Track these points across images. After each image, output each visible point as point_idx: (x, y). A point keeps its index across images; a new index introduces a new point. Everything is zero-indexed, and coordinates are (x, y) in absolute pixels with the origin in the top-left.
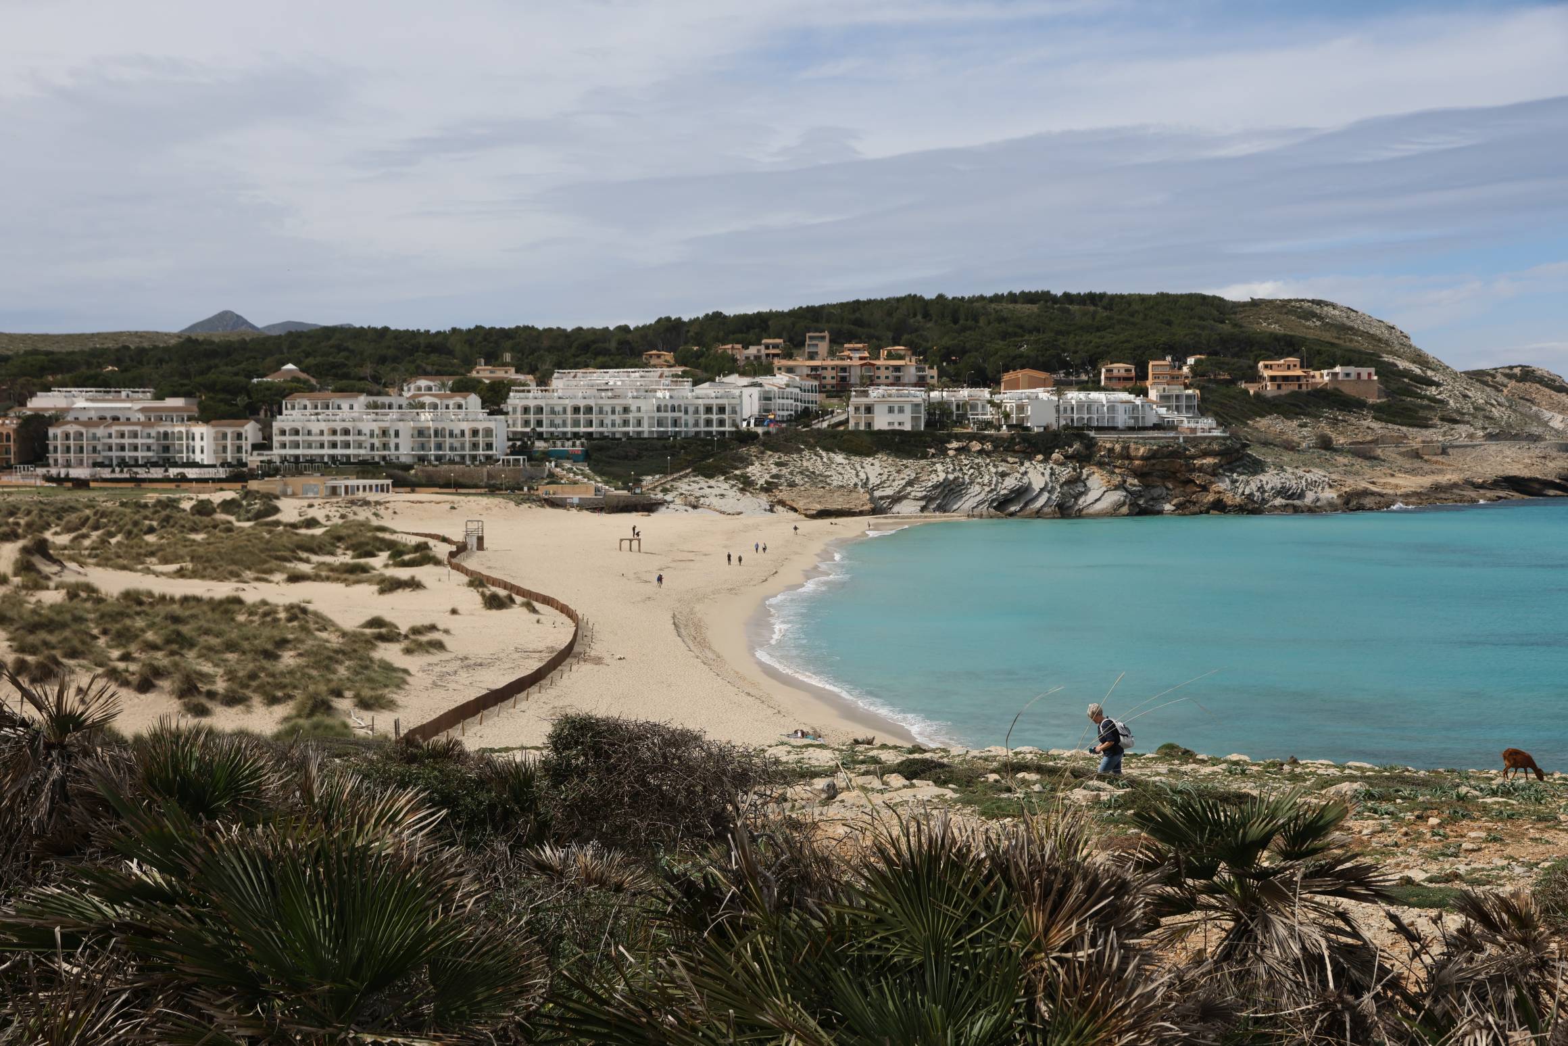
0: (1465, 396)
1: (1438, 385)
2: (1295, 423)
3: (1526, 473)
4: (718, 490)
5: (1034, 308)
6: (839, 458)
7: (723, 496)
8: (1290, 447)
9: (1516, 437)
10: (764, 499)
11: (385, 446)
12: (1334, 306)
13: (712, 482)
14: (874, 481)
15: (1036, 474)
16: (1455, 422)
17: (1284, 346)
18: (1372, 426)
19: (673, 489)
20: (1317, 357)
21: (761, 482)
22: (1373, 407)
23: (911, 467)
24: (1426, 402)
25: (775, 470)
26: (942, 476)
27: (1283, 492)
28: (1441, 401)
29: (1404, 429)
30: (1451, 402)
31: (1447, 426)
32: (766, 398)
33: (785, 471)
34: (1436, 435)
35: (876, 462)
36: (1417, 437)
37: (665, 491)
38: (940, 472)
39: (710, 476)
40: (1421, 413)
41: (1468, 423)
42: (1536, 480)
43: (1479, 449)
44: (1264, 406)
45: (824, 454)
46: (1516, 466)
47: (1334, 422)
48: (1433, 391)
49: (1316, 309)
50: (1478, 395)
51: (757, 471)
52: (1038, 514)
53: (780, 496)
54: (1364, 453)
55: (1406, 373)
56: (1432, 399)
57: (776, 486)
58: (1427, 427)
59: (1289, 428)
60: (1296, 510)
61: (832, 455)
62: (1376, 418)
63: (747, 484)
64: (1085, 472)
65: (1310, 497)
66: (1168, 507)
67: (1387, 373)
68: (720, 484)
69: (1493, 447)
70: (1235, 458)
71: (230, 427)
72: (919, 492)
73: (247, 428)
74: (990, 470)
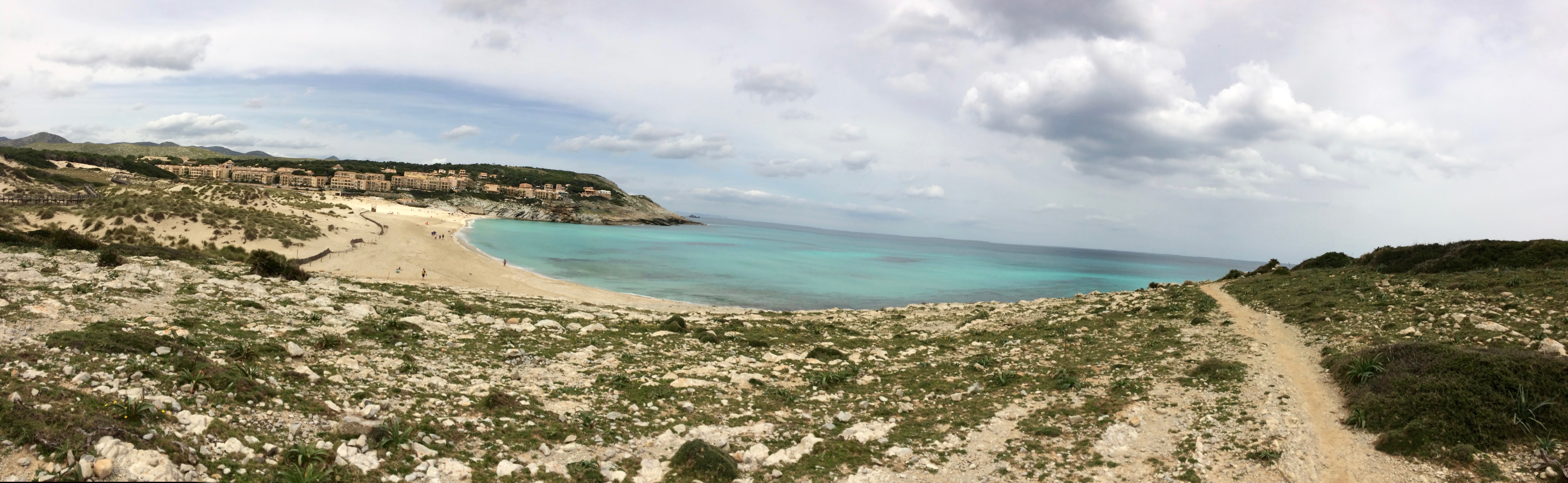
0: (632, 199)
1: (626, 196)
2: (592, 202)
3: (643, 218)
4: (444, 205)
6: (476, 199)
8: (590, 208)
9: (643, 210)
10: (455, 209)
12: (602, 176)
13: (442, 202)
14: (485, 206)
15: (526, 209)
16: (630, 205)
17: (590, 184)
18: (609, 205)
20: (597, 188)
21: (456, 203)
22: (610, 200)
23: (495, 203)
24: (623, 200)
25: (459, 201)
27: (588, 219)
28: (627, 200)
29: (617, 206)
30: (629, 200)
31: (626, 206)
32: (459, 182)
33: (462, 201)
35: (486, 201)
36: (620, 208)
38: (502, 206)
39: (442, 200)
40: (622, 202)
41: (632, 206)
42: (647, 220)
43: (633, 212)
44: (585, 198)
45: (472, 198)
47: (601, 203)
48: (624, 198)
49: (598, 176)
50: (635, 201)
51: (455, 201)
52: (526, 220)
53: (460, 207)
54: (608, 211)
55: (618, 193)
57: (459, 205)
58: (623, 206)
59: (591, 204)
60: (591, 224)
61: (474, 198)
62: (611, 203)
63: (452, 204)
64: (539, 209)
65: (594, 220)
66: (559, 220)
67: (614, 193)
68: (444, 203)
69: (636, 212)
70: (577, 209)
71: (321, 178)
72: (496, 210)
73: (325, 178)
74: (515, 207)
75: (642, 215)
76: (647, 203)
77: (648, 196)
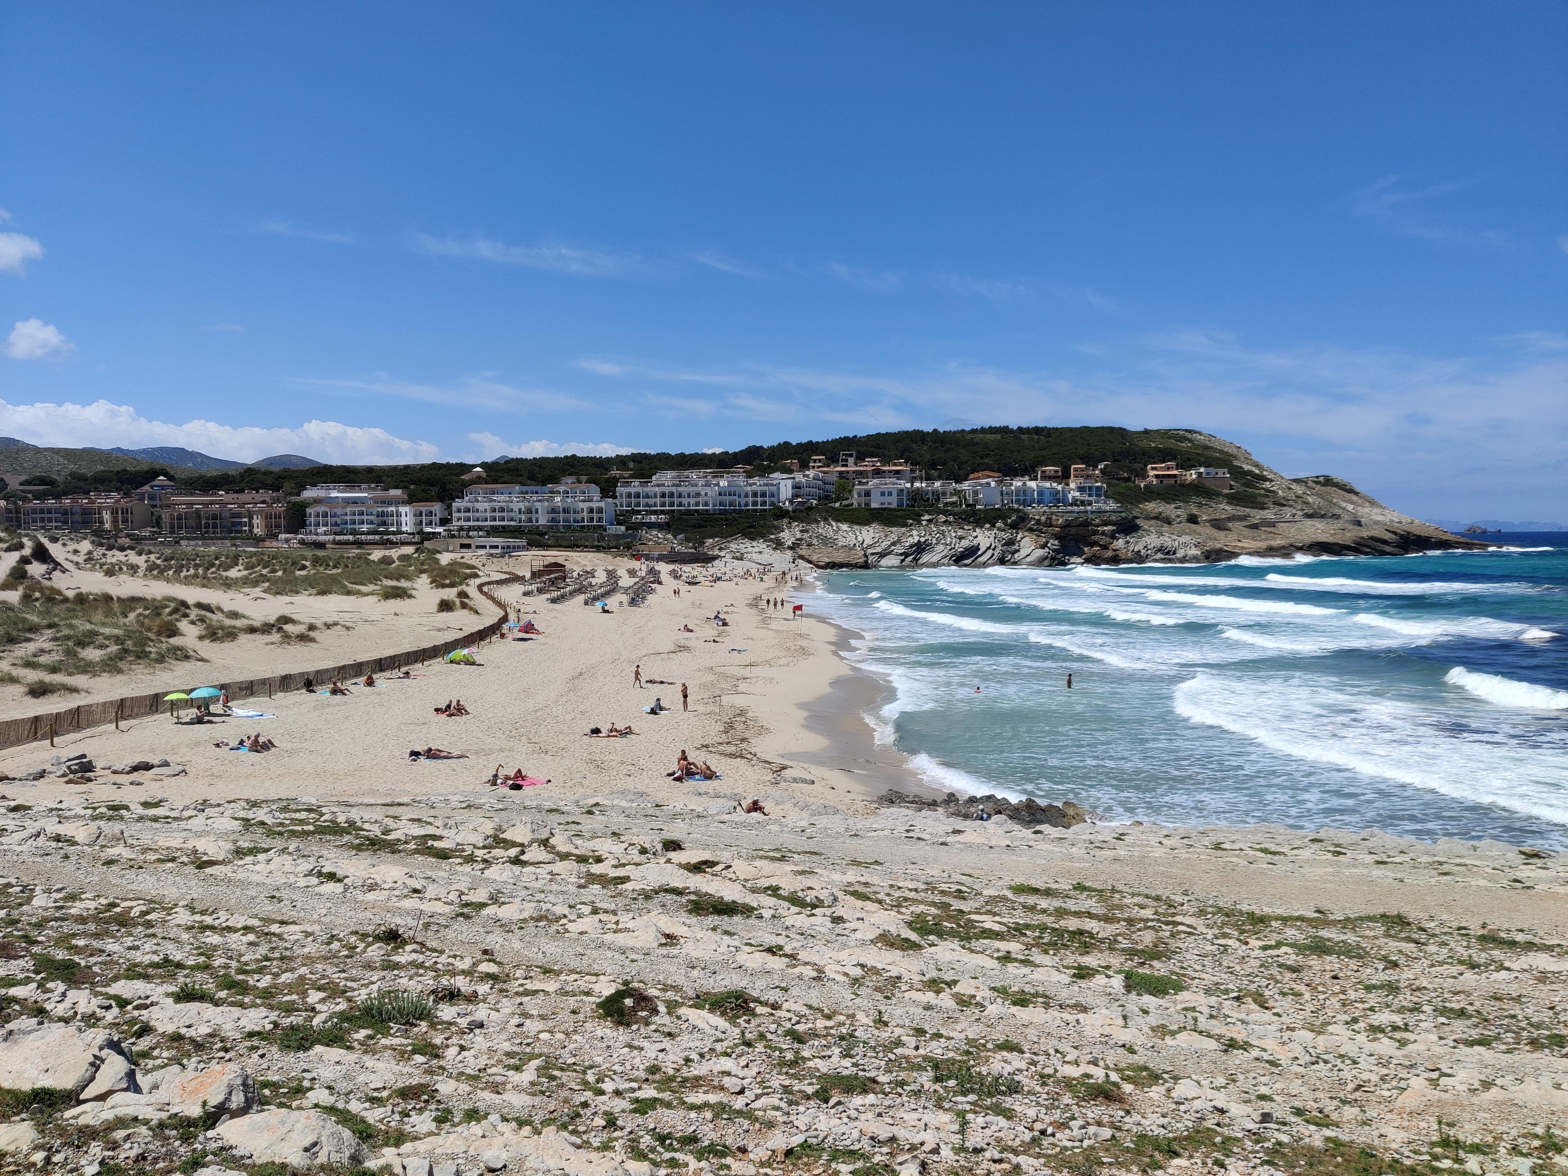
0: (1290, 489)
1: (1271, 481)
2: (1173, 506)
3: (1331, 540)
4: (758, 548)
5: (998, 437)
6: (845, 527)
7: (760, 552)
8: (1168, 521)
9: (1323, 516)
10: (789, 554)
11: (530, 520)
12: (1200, 434)
13: (754, 544)
14: (868, 542)
15: (984, 538)
16: (1284, 505)
17: (1165, 455)
18: (1225, 509)
19: (727, 548)
20: (1186, 463)
21: (789, 543)
22: (1226, 496)
23: (896, 532)
24: (1262, 492)
25: (799, 536)
26: (916, 539)
27: (1161, 550)
28: (1273, 492)
29: (1248, 510)
30: (1280, 492)
31: (1277, 508)
32: (797, 487)
33: (806, 535)
34: (1268, 514)
35: (871, 530)
36: (1257, 515)
37: (721, 549)
38: (915, 536)
39: (753, 539)
40: (1260, 499)
41: (1291, 506)
42: (1338, 544)
43: (1299, 525)
44: (1151, 494)
45: (834, 524)
46: (1325, 535)
47: (1200, 505)
48: (1267, 485)
49: (1188, 435)
50: (1299, 489)
51: (787, 536)
52: (985, 564)
53: (801, 552)
54: (1220, 525)
55: (1250, 473)
56: (1267, 490)
57: (799, 545)
58: (1263, 509)
59: (1169, 509)
60: (1169, 564)
61: (840, 525)
62: (1229, 503)
63: (778, 545)
64: (1020, 536)
65: (1180, 554)
66: (1076, 558)
67: (1238, 473)
68: (760, 545)
69: (1309, 522)
70: (1128, 527)
71: (424, 507)
72: (899, 549)
73: (437, 508)
74: (951, 534)
75: (1319, 530)
76: (1337, 497)
77: (1338, 475)
